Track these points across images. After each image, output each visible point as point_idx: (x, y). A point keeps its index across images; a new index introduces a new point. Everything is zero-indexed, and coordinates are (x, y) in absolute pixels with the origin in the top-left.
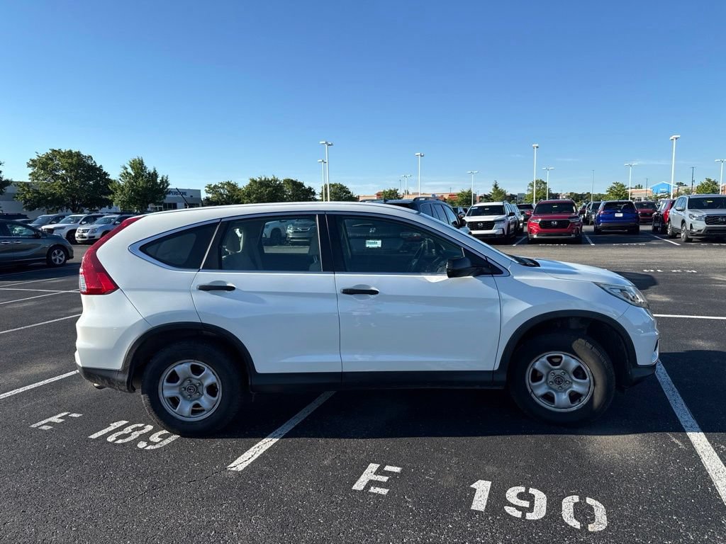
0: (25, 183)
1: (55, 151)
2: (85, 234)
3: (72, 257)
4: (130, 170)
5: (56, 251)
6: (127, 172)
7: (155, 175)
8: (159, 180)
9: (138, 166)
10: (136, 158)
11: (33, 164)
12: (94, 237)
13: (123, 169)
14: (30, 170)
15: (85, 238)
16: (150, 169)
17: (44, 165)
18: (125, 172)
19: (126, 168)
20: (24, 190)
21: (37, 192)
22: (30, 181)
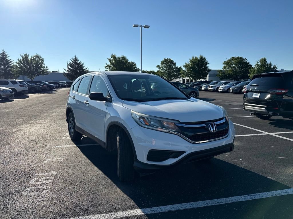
0: (220, 70)
1: (233, 57)
2: (222, 89)
3: (198, 96)
4: (259, 63)
5: (192, 93)
6: (258, 64)
7: (270, 65)
8: (272, 67)
9: (264, 61)
10: (263, 58)
11: (225, 63)
12: (224, 90)
13: (256, 63)
14: (224, 65)
15: (221, 90)
16: (268, 62)
17: (228, 63)
18: (257, 64)
19: (258, 62)
20: (220, 73)
21: (224, 73)
22: (222, 69)
